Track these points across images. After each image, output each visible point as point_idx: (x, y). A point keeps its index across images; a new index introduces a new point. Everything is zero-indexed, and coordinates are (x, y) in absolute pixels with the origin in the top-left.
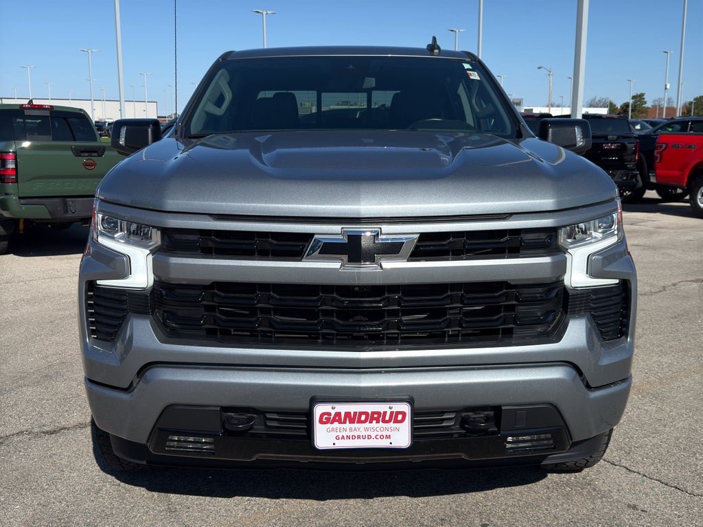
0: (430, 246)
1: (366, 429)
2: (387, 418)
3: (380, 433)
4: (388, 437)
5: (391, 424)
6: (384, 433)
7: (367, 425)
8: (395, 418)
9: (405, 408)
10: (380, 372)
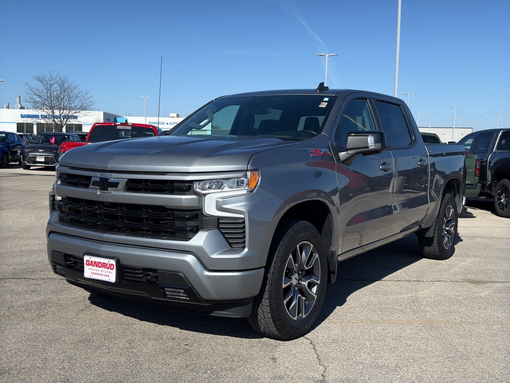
0: (134, 186)
1: (101, 271)
2: (108, 267)
3: (105, 274)
4: (108, 276)
5: (109, 270)
6: (107, 274)
7: (101, 269)
8: (110, 267)
9: (113, 262)
10: (111, 245)
